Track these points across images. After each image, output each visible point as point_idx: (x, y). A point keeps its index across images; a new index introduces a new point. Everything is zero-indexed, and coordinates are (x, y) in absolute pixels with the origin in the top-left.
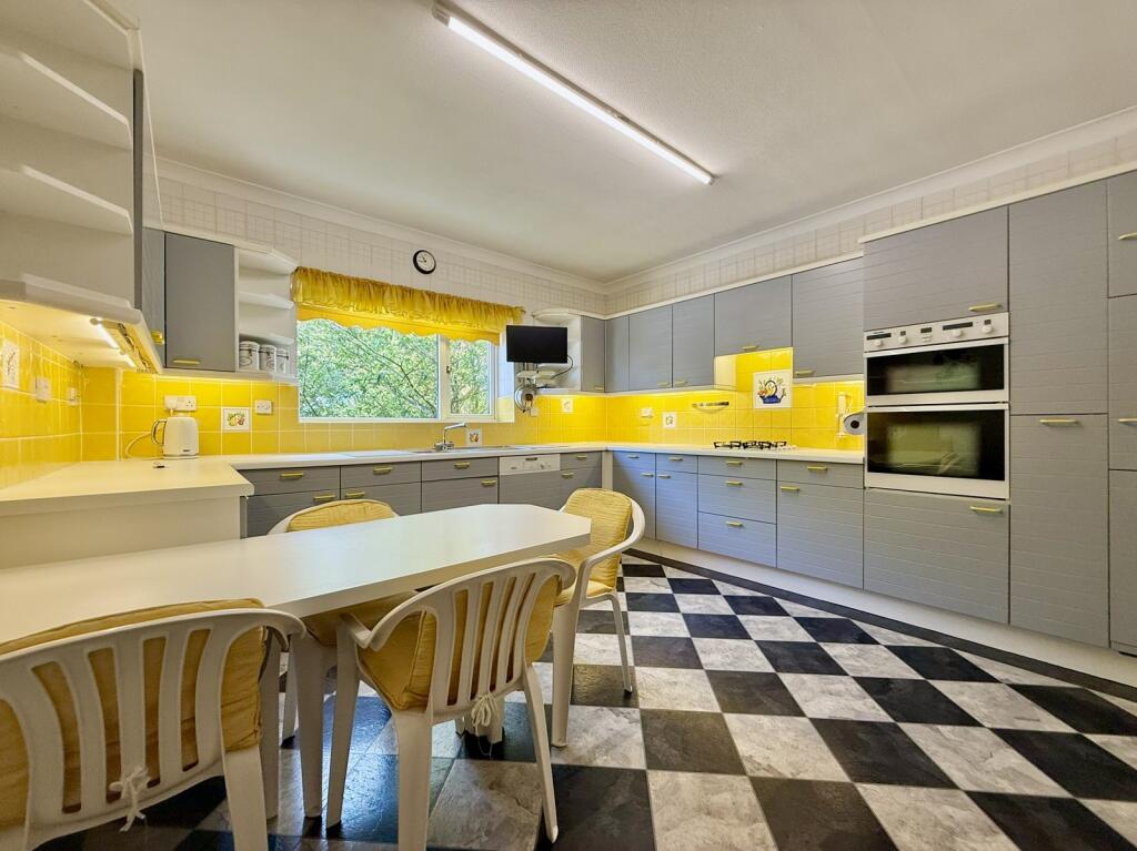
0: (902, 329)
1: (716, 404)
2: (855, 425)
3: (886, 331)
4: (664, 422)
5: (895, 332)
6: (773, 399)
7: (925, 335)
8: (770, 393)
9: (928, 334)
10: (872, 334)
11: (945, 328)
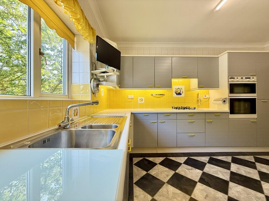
0: (237, 77)
1: (159, 95)
2: (224, 101)
3: (234, 77)
4: (139, 101)
5: (236, 77)
6: (179, 94)
7: (242, 79)
8: (179, 92)
9: (243, 79)
10: (230, 77)
11: (246, 78)
